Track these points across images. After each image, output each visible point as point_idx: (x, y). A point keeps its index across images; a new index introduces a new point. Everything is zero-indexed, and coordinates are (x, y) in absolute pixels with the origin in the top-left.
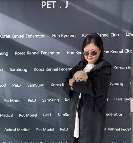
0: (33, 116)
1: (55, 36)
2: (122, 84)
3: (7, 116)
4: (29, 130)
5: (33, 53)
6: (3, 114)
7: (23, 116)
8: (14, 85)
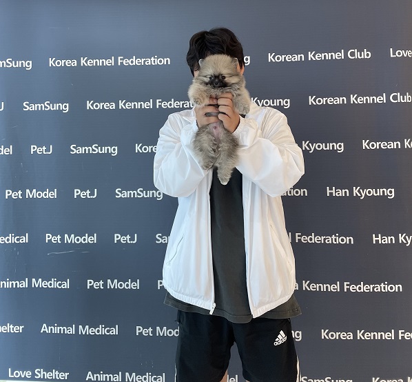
0: (127, 285)
2: (391, 192)
3: (51, 284)
4: (115, 331)
5: (135, 105)
6: (40, 280)
7: (99, 286)
8: (77, 192)
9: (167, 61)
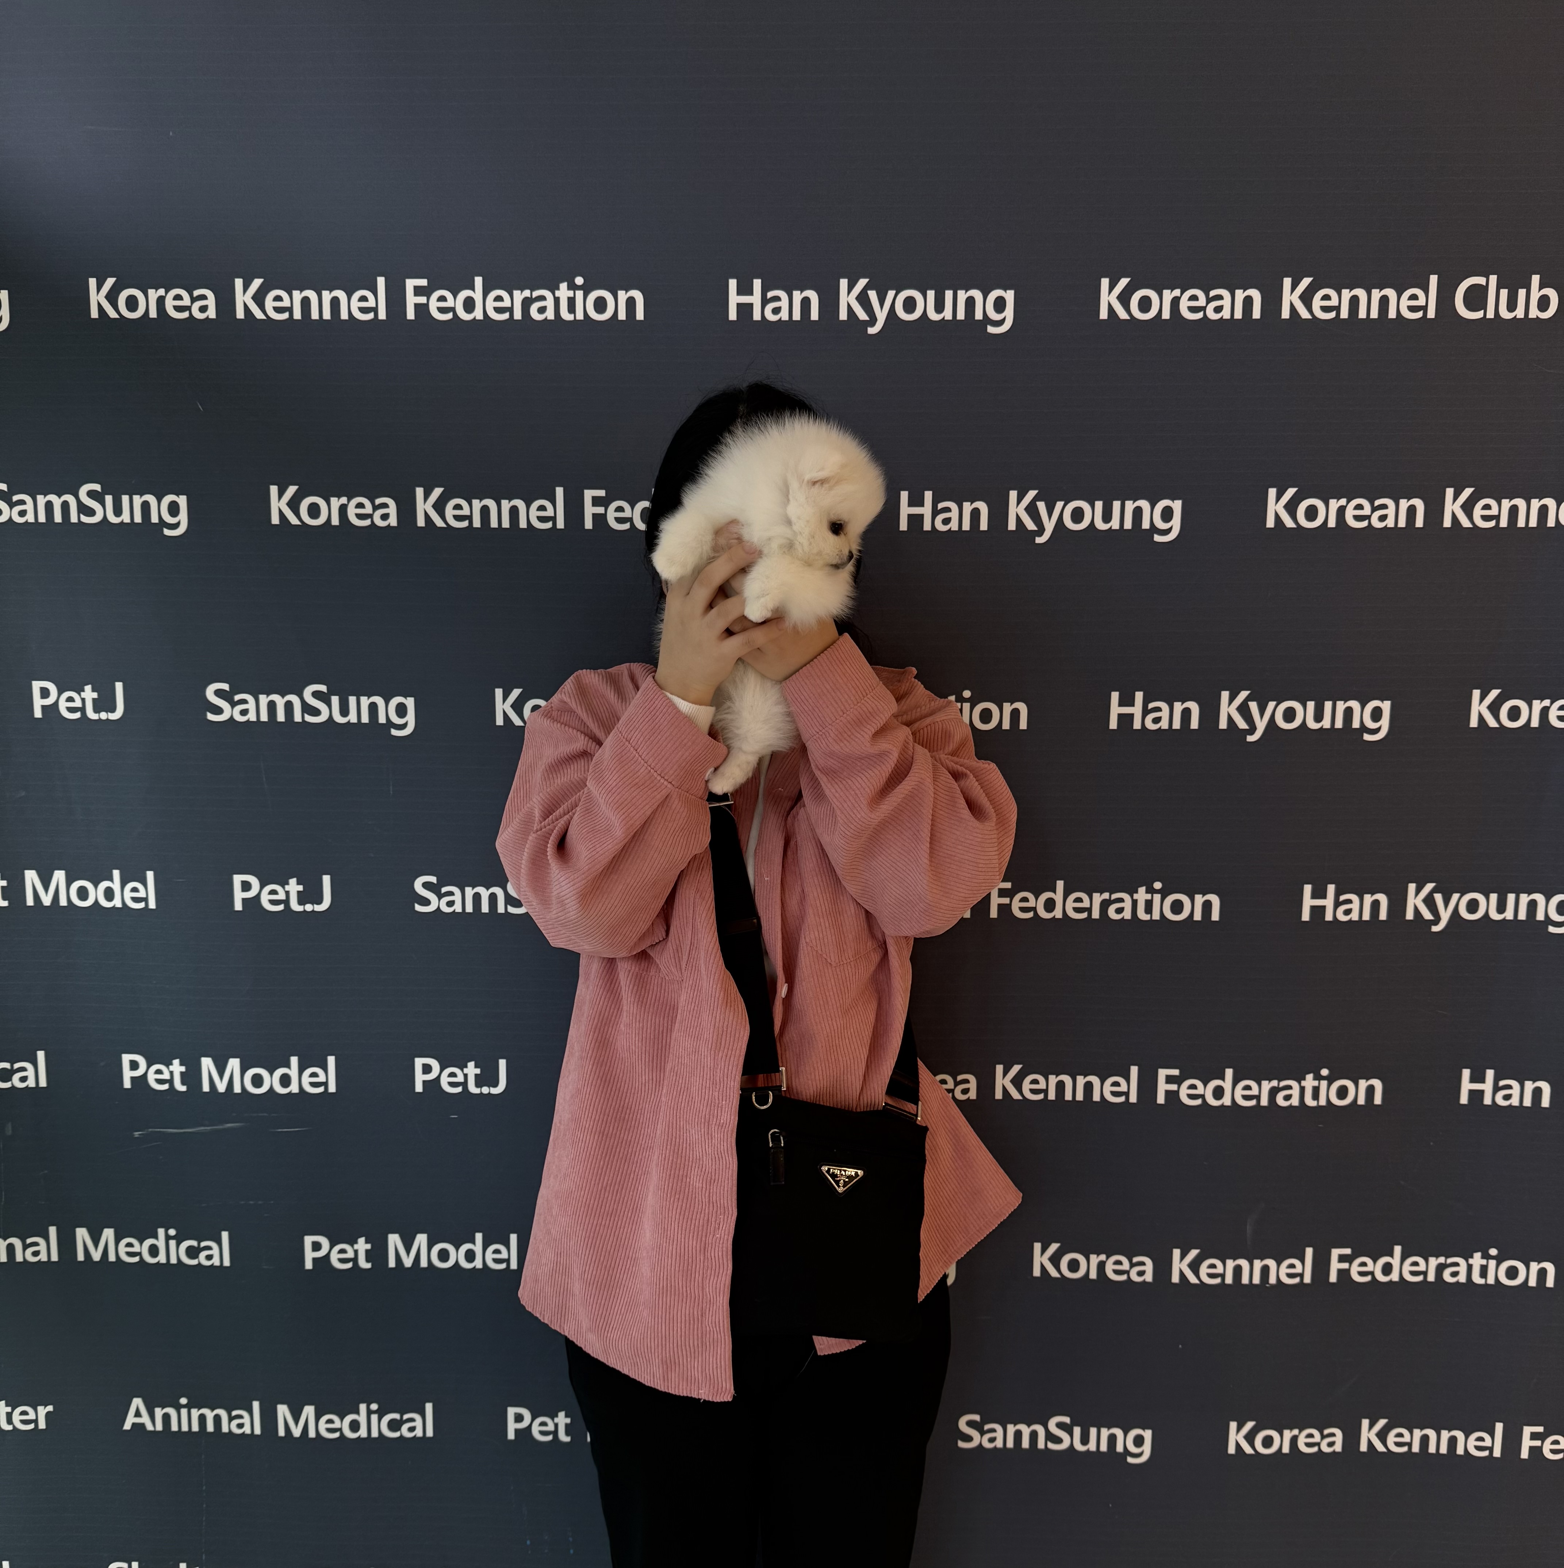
0: (470, 1255)
1: (755, 300)
4: (421, 1424)
6: (108, 1234)
7: (355, 1260)
8: (246, 886)
9: (631, 302)
